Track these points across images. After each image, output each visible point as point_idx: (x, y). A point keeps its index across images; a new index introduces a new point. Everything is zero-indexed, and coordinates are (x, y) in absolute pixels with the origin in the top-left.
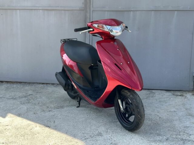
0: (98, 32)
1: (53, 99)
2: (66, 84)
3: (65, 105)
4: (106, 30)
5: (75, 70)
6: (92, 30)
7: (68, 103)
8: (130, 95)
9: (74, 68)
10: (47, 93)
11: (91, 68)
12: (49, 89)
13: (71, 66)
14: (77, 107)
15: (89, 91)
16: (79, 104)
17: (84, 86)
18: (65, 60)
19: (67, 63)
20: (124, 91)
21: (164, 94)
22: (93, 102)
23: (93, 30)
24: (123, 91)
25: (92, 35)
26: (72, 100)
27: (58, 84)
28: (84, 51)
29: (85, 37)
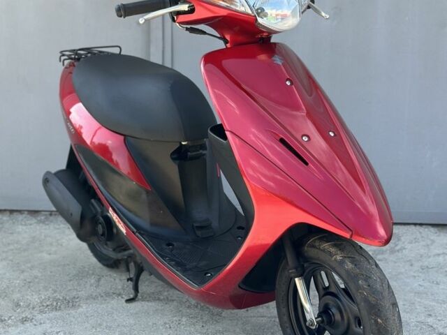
0: (211, 15)
1: (36, 272)
2: (83, 217)
3: (82, 294)
4: (242, 9)
5: (117, 165)
6: (185, 7)
7: (91, 285)
8: (341, 263)
9: (115, 157)
10: (11, 247)
11: (180, 155)
12: (19, 233)
13: (104, 149)
14: (128, 301)
15: (175, 244)
16: (136, 289)
17: (153, 224)
18: (81, 127)
19: (87, 137)
20: (317, 244)
21: (433, 242)
22: (195, 287)
23: (192, 11)
24: (314, 247)
25: (187, 29)
26: (106, 271)
27: (51, 213)
28: (150, 93)
29: (148, 43)
